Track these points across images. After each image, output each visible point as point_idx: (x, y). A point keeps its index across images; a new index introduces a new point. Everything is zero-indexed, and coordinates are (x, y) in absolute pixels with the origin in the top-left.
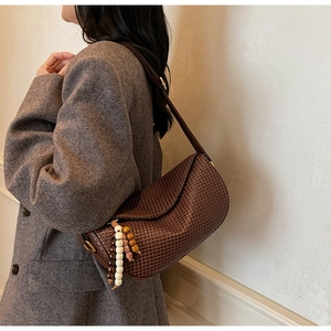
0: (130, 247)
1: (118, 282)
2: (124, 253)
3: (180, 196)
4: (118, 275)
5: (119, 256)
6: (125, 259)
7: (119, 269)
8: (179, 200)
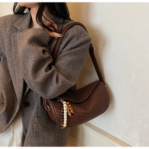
0: (70, 110)
1: (65, 125)
2: (67, 113)
3: (90, 96)
4: (65, 122)
5: (65, 114)
6: (68, 115)
7: (65, 120)
8: (89, 98)
